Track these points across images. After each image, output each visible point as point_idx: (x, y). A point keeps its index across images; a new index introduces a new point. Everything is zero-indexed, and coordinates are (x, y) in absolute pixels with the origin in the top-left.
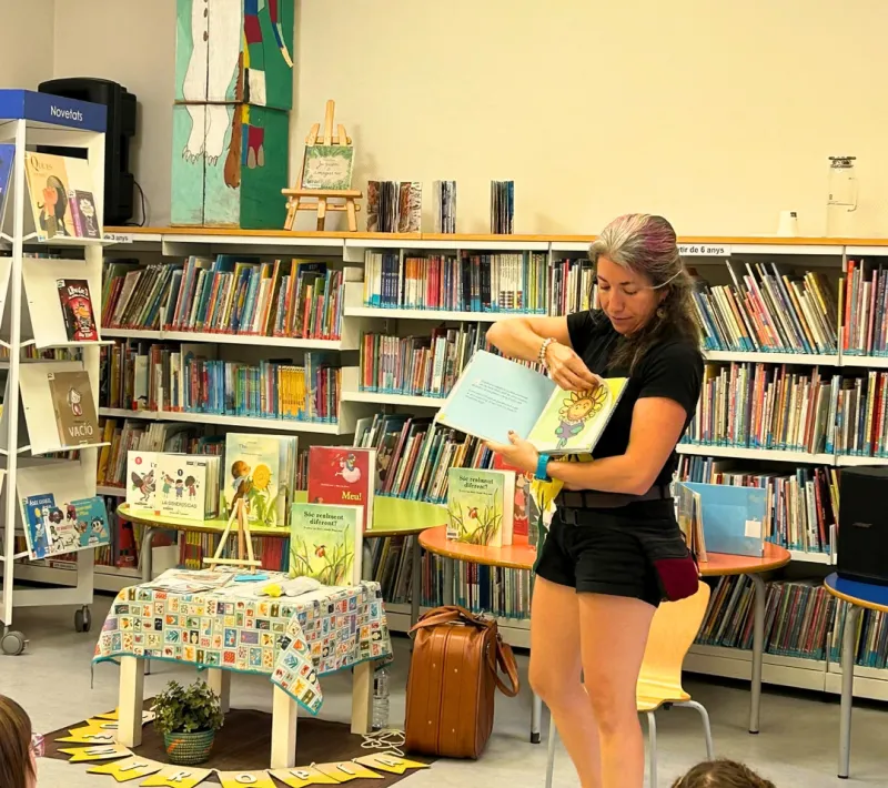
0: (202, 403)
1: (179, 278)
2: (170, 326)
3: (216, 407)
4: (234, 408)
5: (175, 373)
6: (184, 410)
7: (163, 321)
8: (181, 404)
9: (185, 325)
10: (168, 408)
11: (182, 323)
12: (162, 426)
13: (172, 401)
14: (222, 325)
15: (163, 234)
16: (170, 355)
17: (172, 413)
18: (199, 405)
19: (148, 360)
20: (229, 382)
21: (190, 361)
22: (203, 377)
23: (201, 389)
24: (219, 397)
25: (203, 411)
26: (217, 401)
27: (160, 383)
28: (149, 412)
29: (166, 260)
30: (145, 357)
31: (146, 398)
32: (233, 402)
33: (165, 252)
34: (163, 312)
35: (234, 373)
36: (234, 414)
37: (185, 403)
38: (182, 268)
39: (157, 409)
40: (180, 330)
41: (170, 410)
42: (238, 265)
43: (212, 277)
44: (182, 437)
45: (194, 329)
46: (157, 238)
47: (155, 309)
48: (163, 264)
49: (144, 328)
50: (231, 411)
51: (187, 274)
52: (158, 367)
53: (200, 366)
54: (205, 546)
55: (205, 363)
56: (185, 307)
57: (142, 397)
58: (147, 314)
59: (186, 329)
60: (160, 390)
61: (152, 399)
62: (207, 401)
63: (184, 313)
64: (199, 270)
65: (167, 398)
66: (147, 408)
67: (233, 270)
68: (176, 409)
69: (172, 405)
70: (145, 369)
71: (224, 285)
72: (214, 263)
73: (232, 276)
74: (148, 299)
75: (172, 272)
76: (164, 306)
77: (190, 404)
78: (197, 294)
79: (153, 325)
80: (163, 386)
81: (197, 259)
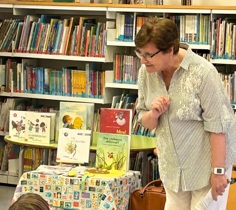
0: (33, 88)
1: (22, 27)
2: (17, 50)
3: (39, 90)
4: (49, 91)
5: (20, 74)
6: (24, 92)
7: (13, 48)
8: (22, 89)
9: (25, 50)
10: (16, 91)
11: (23, 49)
12: (13, 100)
13: (18, 87)
14: (44, 49)
15: (13, 4)
16: (17, 64)
17: (18, 93)
18: (31, 90)
19: (6, 67)
20: (46, 78)
21: (27, 67)
22: (33, 76)
23: (32, 82)
24: (41, 86)
25: (33, 93)
26: (40, 87)
27: (12, 78)
28: (6, 93)
29: (14, 17)
30: (4, 66)
31: (5, 86)
32: (48, 87)
33: (15, 14)
34: (14, 43)
35: (49, 74)
36: (49, 94)
37: (24, 89)
38: (23, 21)
39: (10, 91)
40: (22, 52)
41: (17, 92)
42: (52, 20)
43: (38, 26)
44: (22, 105)
45: (30, 52)
46: (11, 6)
47: (9, 42)
48: (13, 19)
49: (4, 51)
50: (47, 93)
51: (26, 24)
52: (11, 70)
53: (32, 70)
54: (34, 159)
55: (34, 69)
56: (25, 41)
57: (3, 85)
58: (5, 44)
59: (26, 52)
60: (12, 82)
61: (8, 86)
62: (35, 88)
63: (24, 44)
64: (32, 22)
65: (15, 86)
66: (5, 91)
67: (50, 23)
68: (20, 91)
69: (18, 89)
70: (4, 71)
71: (45, 30)
72: (39, 19)
73: (49, 25)
74: (6, 37)
75: (18, 23)
76: (14, 40)
77: (27, 89)
78: (31, 34)
79: (8, 50)
80: (13, 80)
81: (31, 17)
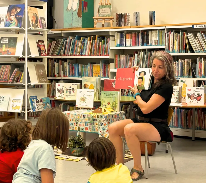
0: (73, 75)
1: (66, 42)
2: (64, 55)
3: (76, 76)
5: (66, 67)
6: (68, 77)
7: (62, 54)
8: (67, 75)
9: (68, 54)
11: (67, 54)
12: (63, 81)
14: (78, 54)
15: (62, 31)
16: (64, 62)
18: (72, 75)
20: (80, 69)
21: (70, 64)
22: (73, 68)
23: (72, 71)
24: (77, 73)
25: (73, 77)
26: (77, 74)
27: (62, 70)
29: (62, 38)
30: (58, 63)
31: (58, 74)
32: (81, 74)
33: (62, 35)
34: (62, 51)
35: (81, 67)
37: (68, 75)
38: (67, 40)
39: (61, 77)
40: (67, 56)
41: (65, 77)
42: (82, 38)
43: (75, 41)
45: (70, 55)
46: (60, 32)
47: (60, 51)
49: (57, 56)
50: (80, 76)
51: (68, 41)
52: (61, 66)
53: (72, 65)
55: (73, 64)
56: (68, 50)
57: (57, 74)
58: (58, 52)
59: (68, 55)
61: (60, 74)
64: (71, 40)
65: (64, 73)
66: (58, 77)
67: (80, 39)
69: (65, 75)
70: (58, 66)
71: (78, 43)
72: (75, 38)
73: (80, 41)
74: (58, 48)
75: (64, 41)
76: (63, 50)
77: (70, 75)
78: (71, 46)
79: (60, 55)
80: (62, 71)
81: (71, 37)
